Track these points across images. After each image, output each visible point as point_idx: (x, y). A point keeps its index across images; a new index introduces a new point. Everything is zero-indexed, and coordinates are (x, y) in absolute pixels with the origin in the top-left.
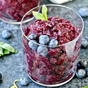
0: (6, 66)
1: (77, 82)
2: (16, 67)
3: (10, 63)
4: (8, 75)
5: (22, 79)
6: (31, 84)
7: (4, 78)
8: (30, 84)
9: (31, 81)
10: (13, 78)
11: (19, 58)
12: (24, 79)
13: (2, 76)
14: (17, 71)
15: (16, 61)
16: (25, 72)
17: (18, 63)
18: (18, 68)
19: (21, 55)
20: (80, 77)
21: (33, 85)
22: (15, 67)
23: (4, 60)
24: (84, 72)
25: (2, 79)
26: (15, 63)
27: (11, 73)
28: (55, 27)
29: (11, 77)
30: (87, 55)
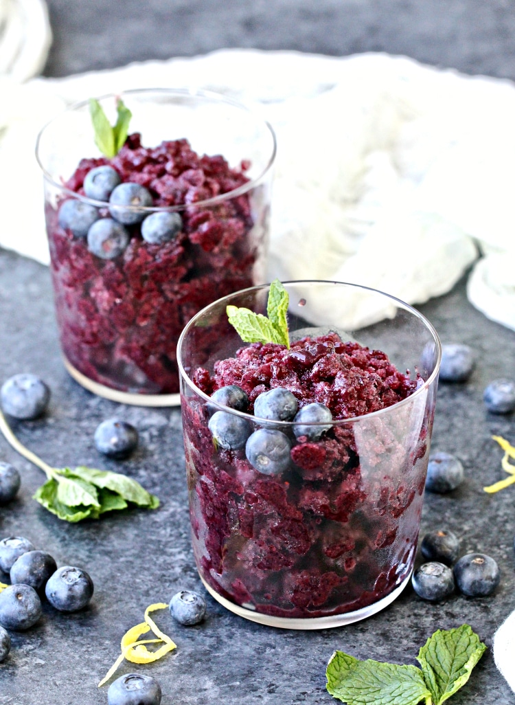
0: (112, 555)
1: (415, 615)
2: (155, 559)
3: (130, 547)
4: (120, 588)
5: (182, 597)
6: (220, 621)
7: (101, 600)
8: (216, 620)
9: (217, 610)
10: (143, 599)
11: (168, 530)
12: (190, 597)
13: (97, 590)
14: (158, 572)
15: (154, 538)
16: (191, 577)
17: (161, 547)
18: (165, 562)
19: (178, 517)
20: (426, 595)
21: (226, 625)
22: (151, 560)
23: (102, 534)
24: (448, 574)
25: (92, 601)
26: (152, 546)
27: (134, 582)
28: (322, 360)
29: (134, 596)
30: (460, 520)
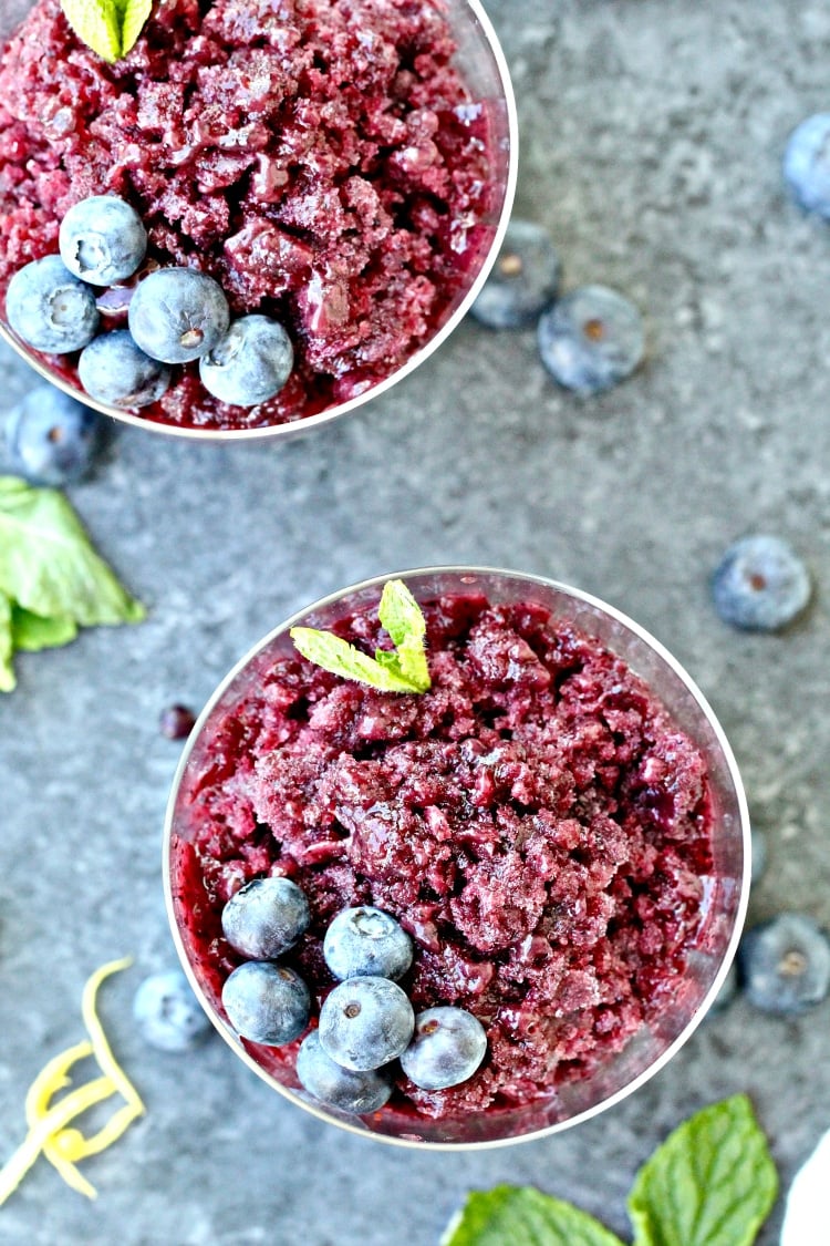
0: (34, 771)
2: (121, 794)
3: (71, 745)
4: (43, 890)
10: (88, 930)
11: (159, 691)
14: (126, 843)
17: (139, 752)
18: (142, 806)
19: (183, 647)
22: (113, 799)
26: (119, 748)
27: (73, 873)
29: (69, 920)
30: (785, 717)
